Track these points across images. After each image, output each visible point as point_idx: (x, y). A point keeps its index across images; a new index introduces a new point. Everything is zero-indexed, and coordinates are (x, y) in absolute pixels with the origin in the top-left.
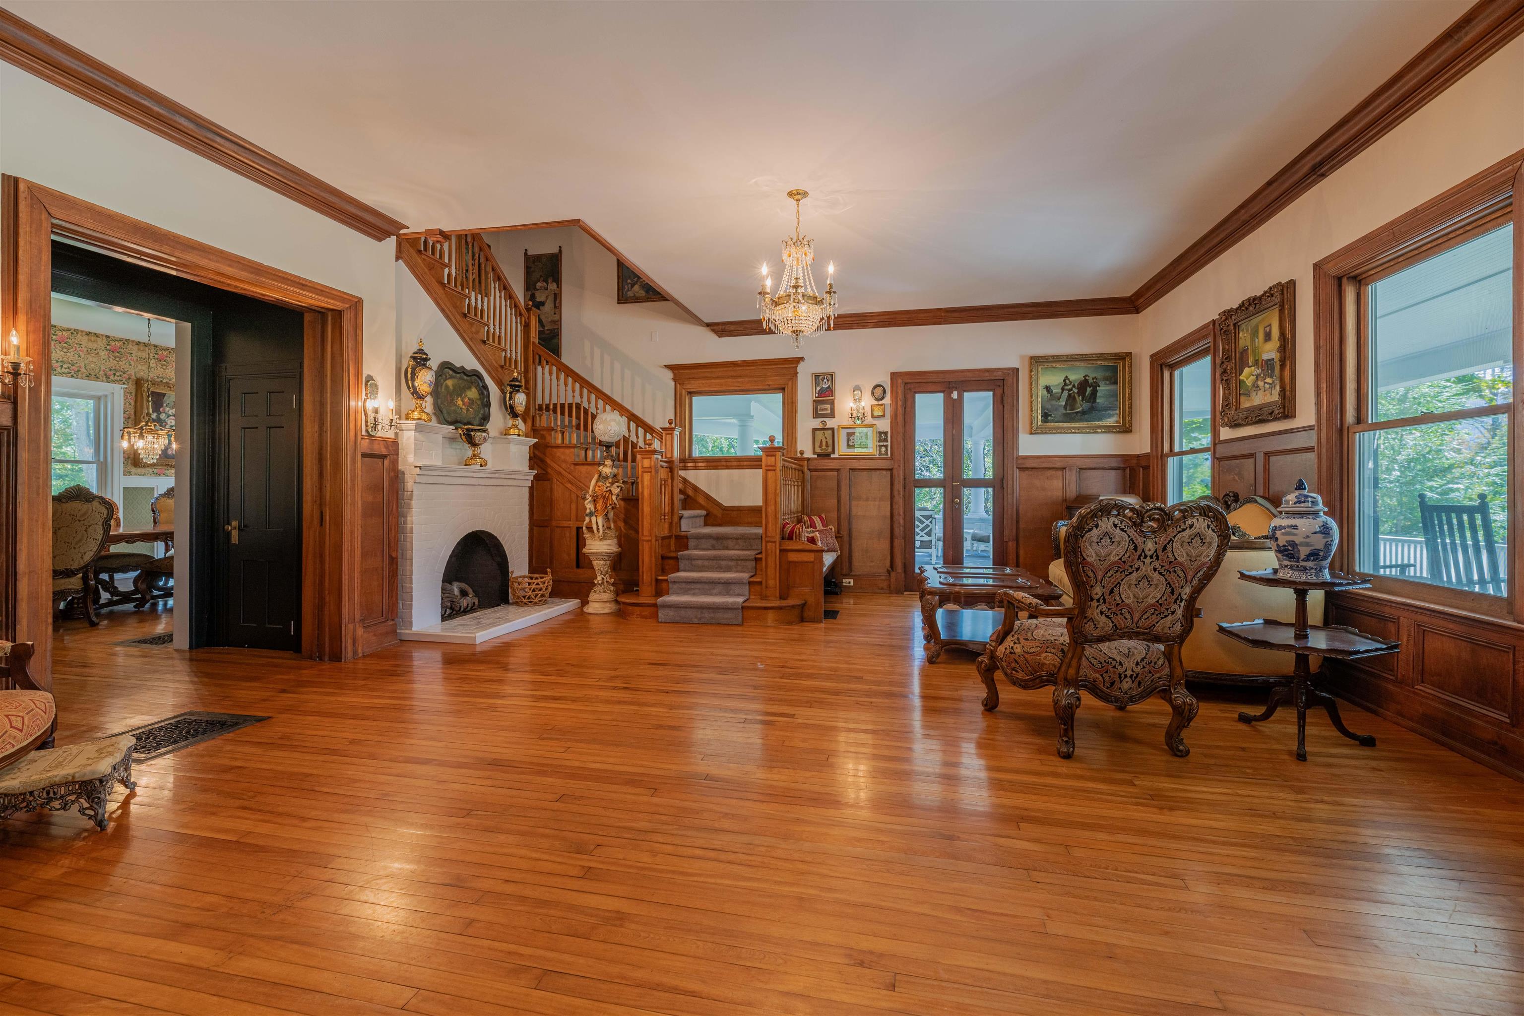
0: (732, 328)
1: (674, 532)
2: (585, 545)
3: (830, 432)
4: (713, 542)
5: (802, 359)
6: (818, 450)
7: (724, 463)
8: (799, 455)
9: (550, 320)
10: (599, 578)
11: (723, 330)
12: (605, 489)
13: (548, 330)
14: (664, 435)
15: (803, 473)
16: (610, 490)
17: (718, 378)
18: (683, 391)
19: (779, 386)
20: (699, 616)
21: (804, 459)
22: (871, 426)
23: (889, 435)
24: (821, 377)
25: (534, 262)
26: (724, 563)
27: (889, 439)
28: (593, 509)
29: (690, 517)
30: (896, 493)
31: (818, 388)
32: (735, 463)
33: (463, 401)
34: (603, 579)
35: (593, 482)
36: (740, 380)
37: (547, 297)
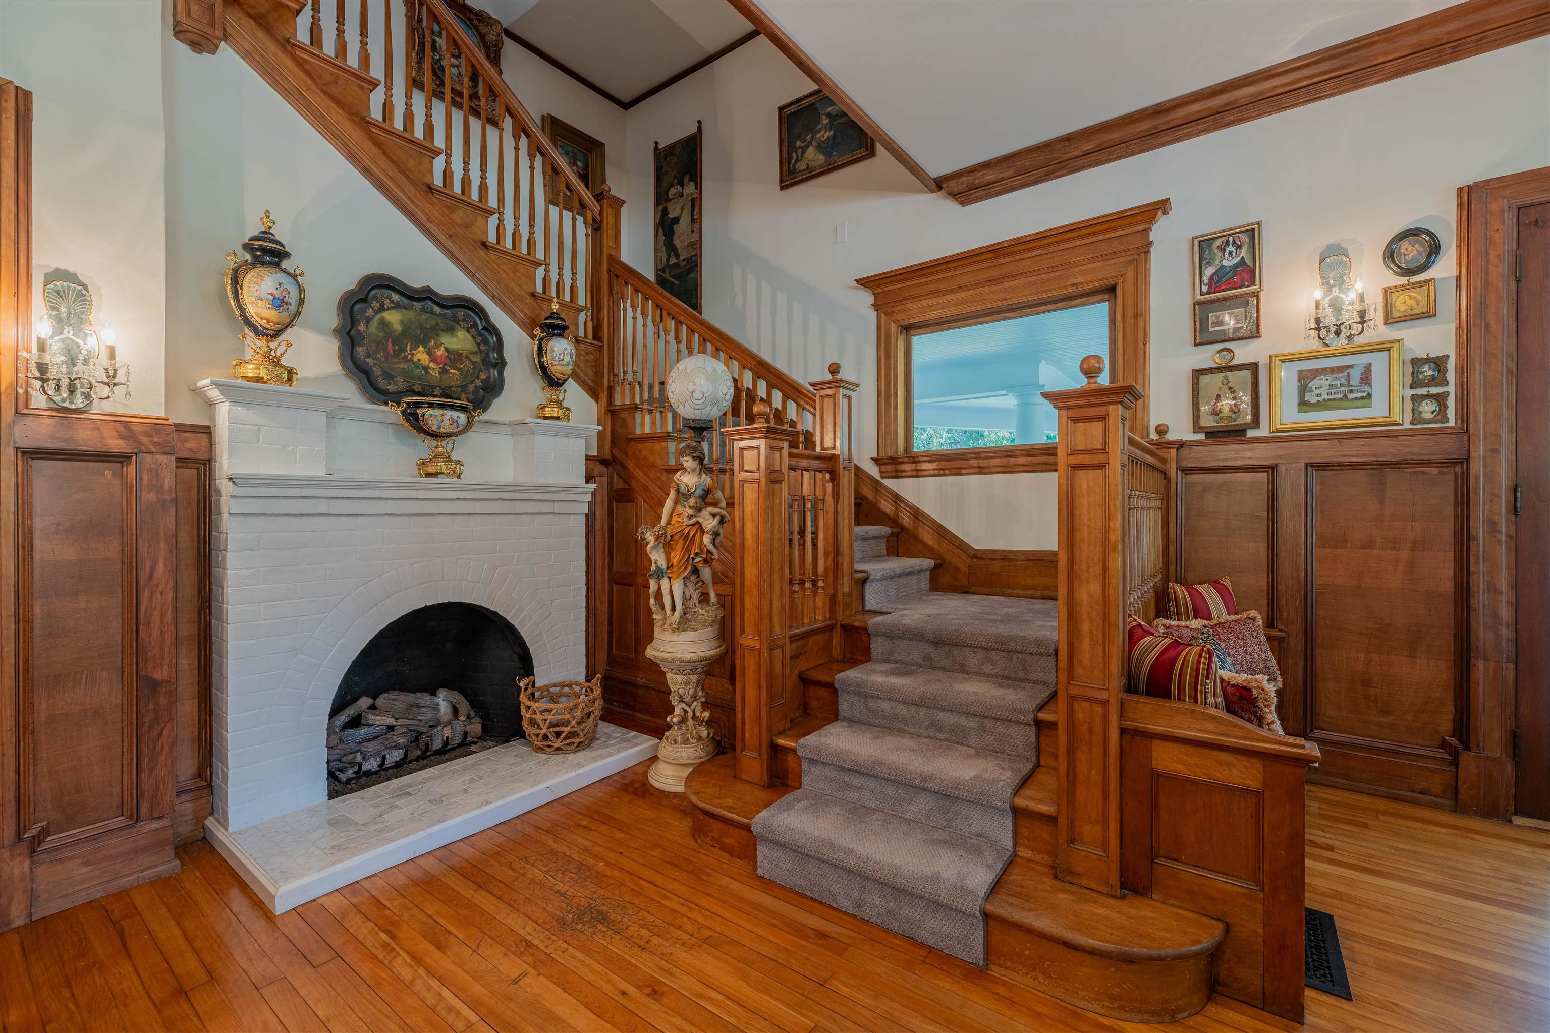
0: (990, 176)
1: (840, 616)
2: (650, 639)
3: (1246, 374)
4: (929, 649)
5: (1163, 206)
6: (1208, 422)
7: (974, 463)
8: (1154, 436)
9: (686, 244)
10: (678, 711)
11: (971, 188)
12: (686, 521)
13: (683, 260)
14: (817, 399)
15: (1166, 477)
16: (698, 522)
17: (961, 288)
18: (893, 325)
19: (1103, 284)
20: (856, 894)
21: (1169, 445)
22: (1385, 347)
23: (1451, 365)
24: (1217, 243)
25: (666, 156)
26: (947, 718)
27: (1451, 376)
28: (663, 564)
29: (890, 577)
30: (1479, 528)
31: (1209, 271)
32: (997, 462)
33: (430, 353)
34: (685, 711)
35: (669, 504)
36: (1006, 285)
37: (682, 208)
